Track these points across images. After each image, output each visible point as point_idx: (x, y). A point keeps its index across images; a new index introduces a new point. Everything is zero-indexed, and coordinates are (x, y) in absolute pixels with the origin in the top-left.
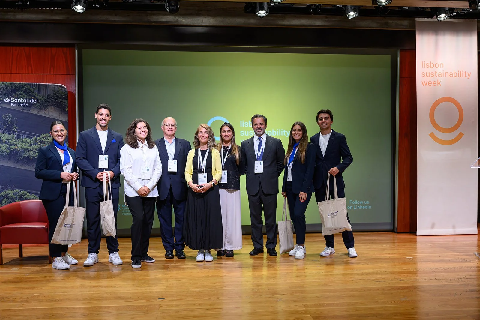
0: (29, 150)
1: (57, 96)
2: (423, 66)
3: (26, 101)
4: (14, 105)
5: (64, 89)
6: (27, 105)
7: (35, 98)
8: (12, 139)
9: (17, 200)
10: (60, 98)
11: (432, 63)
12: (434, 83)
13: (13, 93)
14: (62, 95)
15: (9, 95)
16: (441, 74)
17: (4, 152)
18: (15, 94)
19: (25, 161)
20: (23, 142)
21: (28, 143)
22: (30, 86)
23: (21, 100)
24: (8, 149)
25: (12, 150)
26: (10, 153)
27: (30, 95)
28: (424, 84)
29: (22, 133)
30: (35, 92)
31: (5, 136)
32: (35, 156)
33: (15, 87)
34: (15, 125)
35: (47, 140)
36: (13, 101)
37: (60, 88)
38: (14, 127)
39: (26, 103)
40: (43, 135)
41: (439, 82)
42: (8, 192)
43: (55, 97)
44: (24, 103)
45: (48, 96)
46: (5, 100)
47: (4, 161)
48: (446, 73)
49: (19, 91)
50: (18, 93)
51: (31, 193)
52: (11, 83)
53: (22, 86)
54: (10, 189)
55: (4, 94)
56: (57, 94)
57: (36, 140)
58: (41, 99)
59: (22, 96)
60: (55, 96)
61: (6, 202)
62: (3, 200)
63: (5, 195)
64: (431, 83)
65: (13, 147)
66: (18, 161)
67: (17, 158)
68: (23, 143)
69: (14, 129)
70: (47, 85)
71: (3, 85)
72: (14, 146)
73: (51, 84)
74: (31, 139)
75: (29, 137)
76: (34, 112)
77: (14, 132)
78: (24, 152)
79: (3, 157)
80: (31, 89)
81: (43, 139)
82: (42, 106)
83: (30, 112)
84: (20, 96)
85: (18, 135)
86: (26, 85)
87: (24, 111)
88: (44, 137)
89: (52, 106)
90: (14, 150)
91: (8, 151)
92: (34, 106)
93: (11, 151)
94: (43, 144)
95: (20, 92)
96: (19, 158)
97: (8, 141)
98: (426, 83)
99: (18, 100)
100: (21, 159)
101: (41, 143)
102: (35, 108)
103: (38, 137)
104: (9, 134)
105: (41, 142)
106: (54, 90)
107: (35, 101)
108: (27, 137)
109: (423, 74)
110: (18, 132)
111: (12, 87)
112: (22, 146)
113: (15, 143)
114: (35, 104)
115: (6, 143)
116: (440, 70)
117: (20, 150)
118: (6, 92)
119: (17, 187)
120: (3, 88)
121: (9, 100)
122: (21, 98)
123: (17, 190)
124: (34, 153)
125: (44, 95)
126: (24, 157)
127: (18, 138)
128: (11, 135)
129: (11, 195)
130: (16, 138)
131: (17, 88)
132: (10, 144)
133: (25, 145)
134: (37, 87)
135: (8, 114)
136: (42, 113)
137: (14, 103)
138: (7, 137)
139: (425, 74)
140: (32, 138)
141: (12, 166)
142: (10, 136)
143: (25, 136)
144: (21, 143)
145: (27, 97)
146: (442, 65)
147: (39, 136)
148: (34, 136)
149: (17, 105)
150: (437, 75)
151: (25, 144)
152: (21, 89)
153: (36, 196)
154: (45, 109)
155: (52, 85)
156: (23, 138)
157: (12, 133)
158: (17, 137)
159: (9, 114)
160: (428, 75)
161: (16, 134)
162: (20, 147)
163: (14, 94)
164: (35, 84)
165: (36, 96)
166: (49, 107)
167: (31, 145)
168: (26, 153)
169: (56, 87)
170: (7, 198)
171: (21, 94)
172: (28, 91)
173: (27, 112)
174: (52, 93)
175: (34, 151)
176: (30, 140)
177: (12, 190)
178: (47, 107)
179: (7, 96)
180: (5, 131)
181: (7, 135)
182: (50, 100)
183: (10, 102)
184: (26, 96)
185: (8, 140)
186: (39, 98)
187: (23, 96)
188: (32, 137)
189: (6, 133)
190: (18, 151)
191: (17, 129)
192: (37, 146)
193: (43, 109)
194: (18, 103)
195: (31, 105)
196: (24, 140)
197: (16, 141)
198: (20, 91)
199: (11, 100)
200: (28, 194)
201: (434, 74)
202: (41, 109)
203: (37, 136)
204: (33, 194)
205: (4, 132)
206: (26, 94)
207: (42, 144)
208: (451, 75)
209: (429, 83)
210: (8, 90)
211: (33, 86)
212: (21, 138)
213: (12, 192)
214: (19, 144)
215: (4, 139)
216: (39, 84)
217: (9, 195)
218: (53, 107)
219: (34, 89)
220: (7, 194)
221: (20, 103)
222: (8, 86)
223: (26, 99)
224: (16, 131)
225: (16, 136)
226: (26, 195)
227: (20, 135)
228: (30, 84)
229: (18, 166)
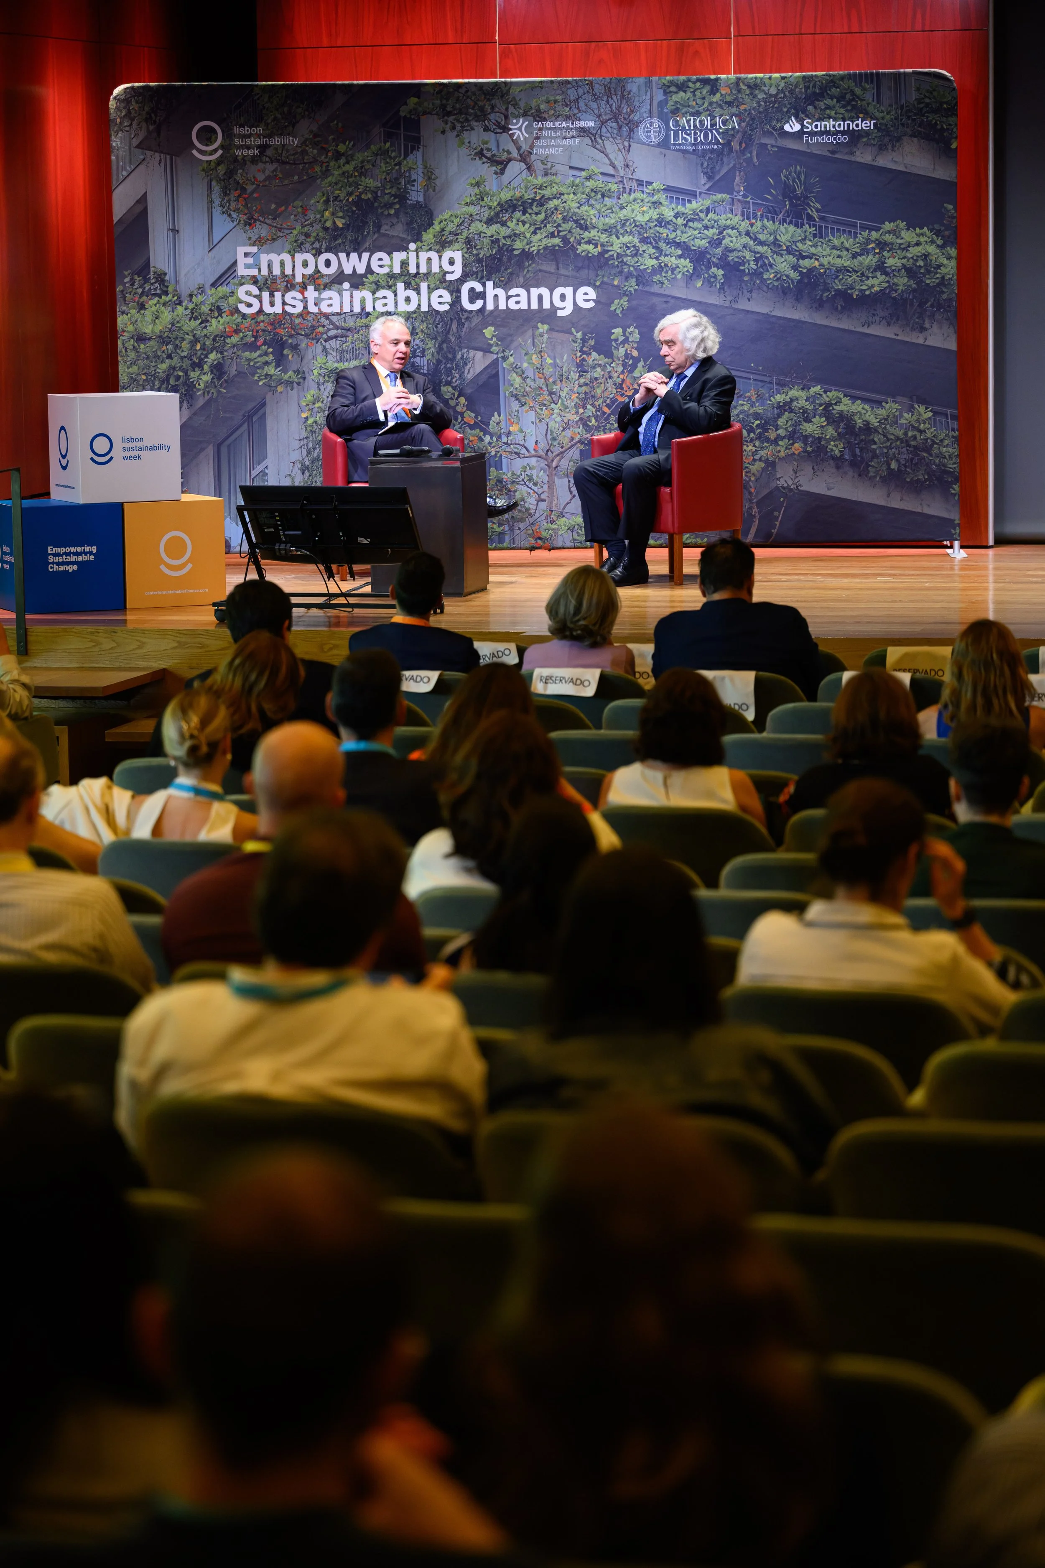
0: (848, 271)
1: (927, 105)
3: (842, 126)
4: (811, 140)
5: (946, 84)
6: (844, 139)
7: (867, 116)
8: (804, 240)
9: (817, 417)
10: (934, 111)
13: (809, 105)
14: (942, 104)
15: (800, 113)
17: (785, 278)
18: (815, 108)
19: (840, 303)
20: (834, 248)
21: (847, 250)
22: (855, 81)
23: (830, 124)
24: (795, 268)
25: (805, 271)
26: (799, 282)
27: (856, 110)
29: (832, 222)
30: (868, 97)
31: (787, 231)
32: (864, 287)
33: (814, 86)
34: (814, 197)
35: (899, 241)
36: (808, 128)
37: (936, 82)
38: (812, 204)
39: (843, 133)
40: (888, 226)
42: (794, 393)
43: (921, 109)
44: (838, 132)
45: (902, 107)
46: (787, 128)
47: (784, 304)
49: (824, 97)
50: (821, 105)
51: (854, 398)
52: (804, 77)
53: (832, 82)
54: (798, 384)
55: (785, 110)
56: (927, 100)
57: (868, 241)
58: (883, 118)
59: (833, 113)
60: (922, 106)
61: (787, 421)
62: (779, 416)
63: (785, 403)
65: (806, 263)
66: (819, 305)
67: (816, 295)
68: (835, 252)
69: (809, 211)
70: (900, 74)
71: (782, 84)
72: (811, 258)
73: (910, 70)
74: (856, 237)
75: (850, 232)
76: (863, 156)
77: (810, 218)
78: (837, 277)
79: (781, 292)
80: (858, 91)
81: (888, 238)
82: (887, 139)
83: (853, 158)
84: (828, 111)
85: (821, 227)
86: (842, 78)
87: (837, 156)
88: (889, 232)
89: (913, 135)
90: (811, 270)
91: (794, 275)
92: (865, 140)
93: (801, 273)
94: (888, 251)
95: (828, 102)
96: (822, 295)
97: (794, 247)
99: (822, 125)
100: (827, 296)
101: (882, 249)
102: (867, 144)
103: (874, 233)
104: (797, 226)
105: (882, 245)
106: (918, 89)
107: (865, 125)
108: (844, 231)
110: (822, 219)
111: (807, 88)
112: (830, 258)
113: (813, 250)
114: (867, 133)
115: (789, 251)
117: (825, 272)
118: (790, 104)
119: (818, 381)
120: (782, 91)
121: (797, 127)
122: (829, 117)
123: (817, 389)
124: (864, 278)
125: (890, 105)
126: (836, 290)
127: (821, 237)
128: (802, 227)
129: (802, 403)
130: (815, 236)
131: (821, 88)
132: (800, 254)
133: (839, 257)
134: (872, 82)
135: (796, 168)
136: (885, 161)
137: (812, 134)
138: (792, 236)
140: (859, 235)
141: (803, 320)
142: (799, 230)
143: (838, 230)
144: (828, 249)
145: (846, 115)
147: (877, 230)
148: (864, 228)
149: (820, 140)
151: (838, 252)
152: (830, 90)
153: (866, 407)
154: (893, 146)
155: (914, 73)
156: (834, 237)
157: (805, 221)
158: (820, 234)
159: (798, 167)
161: (815, 226)
162: (825, 261)
163: (810, 108)
164: (866, 74)
165: (870, 109)
166: (906, 139)
167: (854, 256)
168: (842, 279)
169: (922, 78)
170: (791, 411)
171: (828, 107)
172: (848, 96)
173: (846, 157)
174: (914, 99)
175: (863, 274)
176: (851, 241)
177: (803, 389)
178: (899, 139)
179: (792, 114)
180: (788, 216)
181: (792, 228)
182: (909, 118)
183: (801, 133)
184: (842, 111)
185: (795, 242)
186: (877, 114)
187: (836, 113)
188: (859, 231)
189: (791, 222)
190: (820, 274)
191: (818, 211)
192: (870, 257)
193: (890, 147)
194: (821, 133)
195: (855, 136)
196: (836, 242)
197: (815, 246)
198: (826, 96)
199: (803, 126)
200: (846, 400)
202: (882, 148)
203: (871, 229)
204: (859, 402)
205: (784, 221)
206: (843, 107)
207: (885, 254)
210: (797, 98)
211: (861, 82)
212: (828, 236)
213: (802, 394)
214: (825, 253)
215: (784, 241)
216: (878, 74)
217: (795, 403)
218: (915, 140)
219: (864, 89)
220: (792, 400)
221: (827, 133)
222: (796, 86)
223: (844, 120)
224: (815, 215)
225: (816, 230)
226: (839, 402)
227: (826, 228)
228: (855, 74)
229: (819, 319)
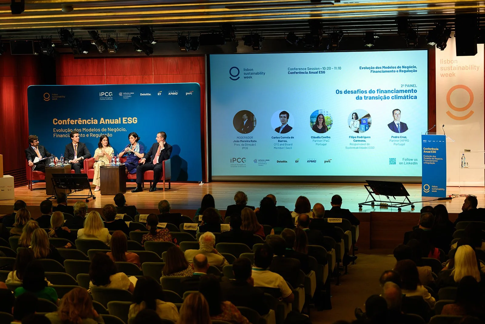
2: (441, 61)
11: (448, 60)
12: (450, 75)
16: (455, 68)
28: (442, 75)
41: (454, 74)
48: (459, 67)
64: (448, 75)
98: (444, 74)
109: (442, 68)
116: (454, 65)
139: (443, 68)
146: (456, 61)
150: (452, 69)
160: (445, 69)
201: (450, 68)
208: (463, 68)
209: (446, 75)
